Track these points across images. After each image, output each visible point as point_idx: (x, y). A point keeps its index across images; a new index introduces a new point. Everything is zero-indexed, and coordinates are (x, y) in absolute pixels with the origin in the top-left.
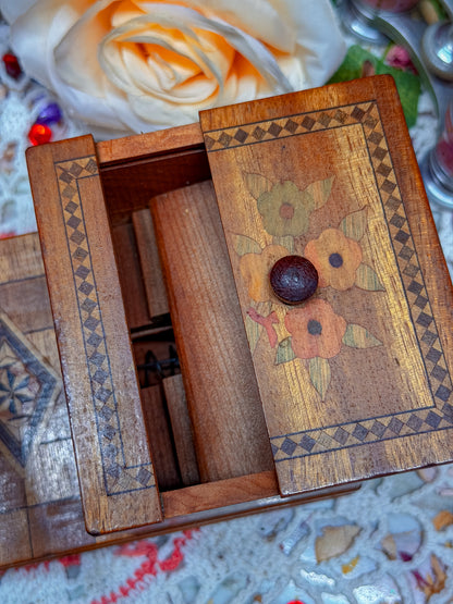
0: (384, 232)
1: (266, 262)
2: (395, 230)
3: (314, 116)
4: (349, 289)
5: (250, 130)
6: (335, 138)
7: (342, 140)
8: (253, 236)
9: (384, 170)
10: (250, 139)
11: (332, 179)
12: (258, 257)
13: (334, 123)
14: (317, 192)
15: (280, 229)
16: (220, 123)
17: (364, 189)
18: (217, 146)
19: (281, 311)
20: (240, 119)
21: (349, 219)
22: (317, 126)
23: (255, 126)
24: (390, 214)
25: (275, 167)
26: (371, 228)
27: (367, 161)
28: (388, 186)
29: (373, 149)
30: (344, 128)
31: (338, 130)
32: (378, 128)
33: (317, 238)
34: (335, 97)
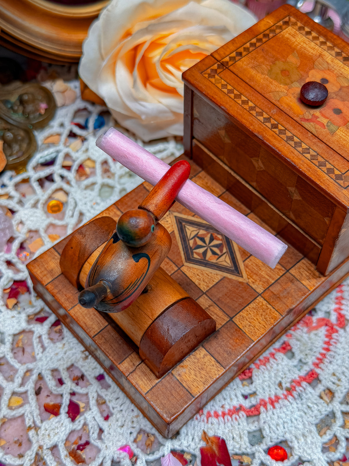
0: (337, 61)
1: (292, 97)
2: (340, 58)
3: (267, 32)
4: (340, 89)
5: (241, 50)
6: (283, 36)
7: (287, 35)
8: (277, 90)
9: (315, 38)
10: (244, 53)
11: (295, 52)
12: (287, 97)
13: (278, 31)
14: (293, 60)
15: (288, 81)
16: (225, 54)
17: (314, 49)
18: (230, 63)
19: (317, 112)
20: (232, 48)
21: (316, 63)
22: (271, 35)
23: (242, 47)
24: (333, 53)
25: (265, 59)
26: (330, 62)
27: (306, 39)
28: (323, 43)
29: (304, 33)
30: (284, 31)
31: (282, 33)
32: (299, 24)
33: (308, 76)
34: (270, 22)
